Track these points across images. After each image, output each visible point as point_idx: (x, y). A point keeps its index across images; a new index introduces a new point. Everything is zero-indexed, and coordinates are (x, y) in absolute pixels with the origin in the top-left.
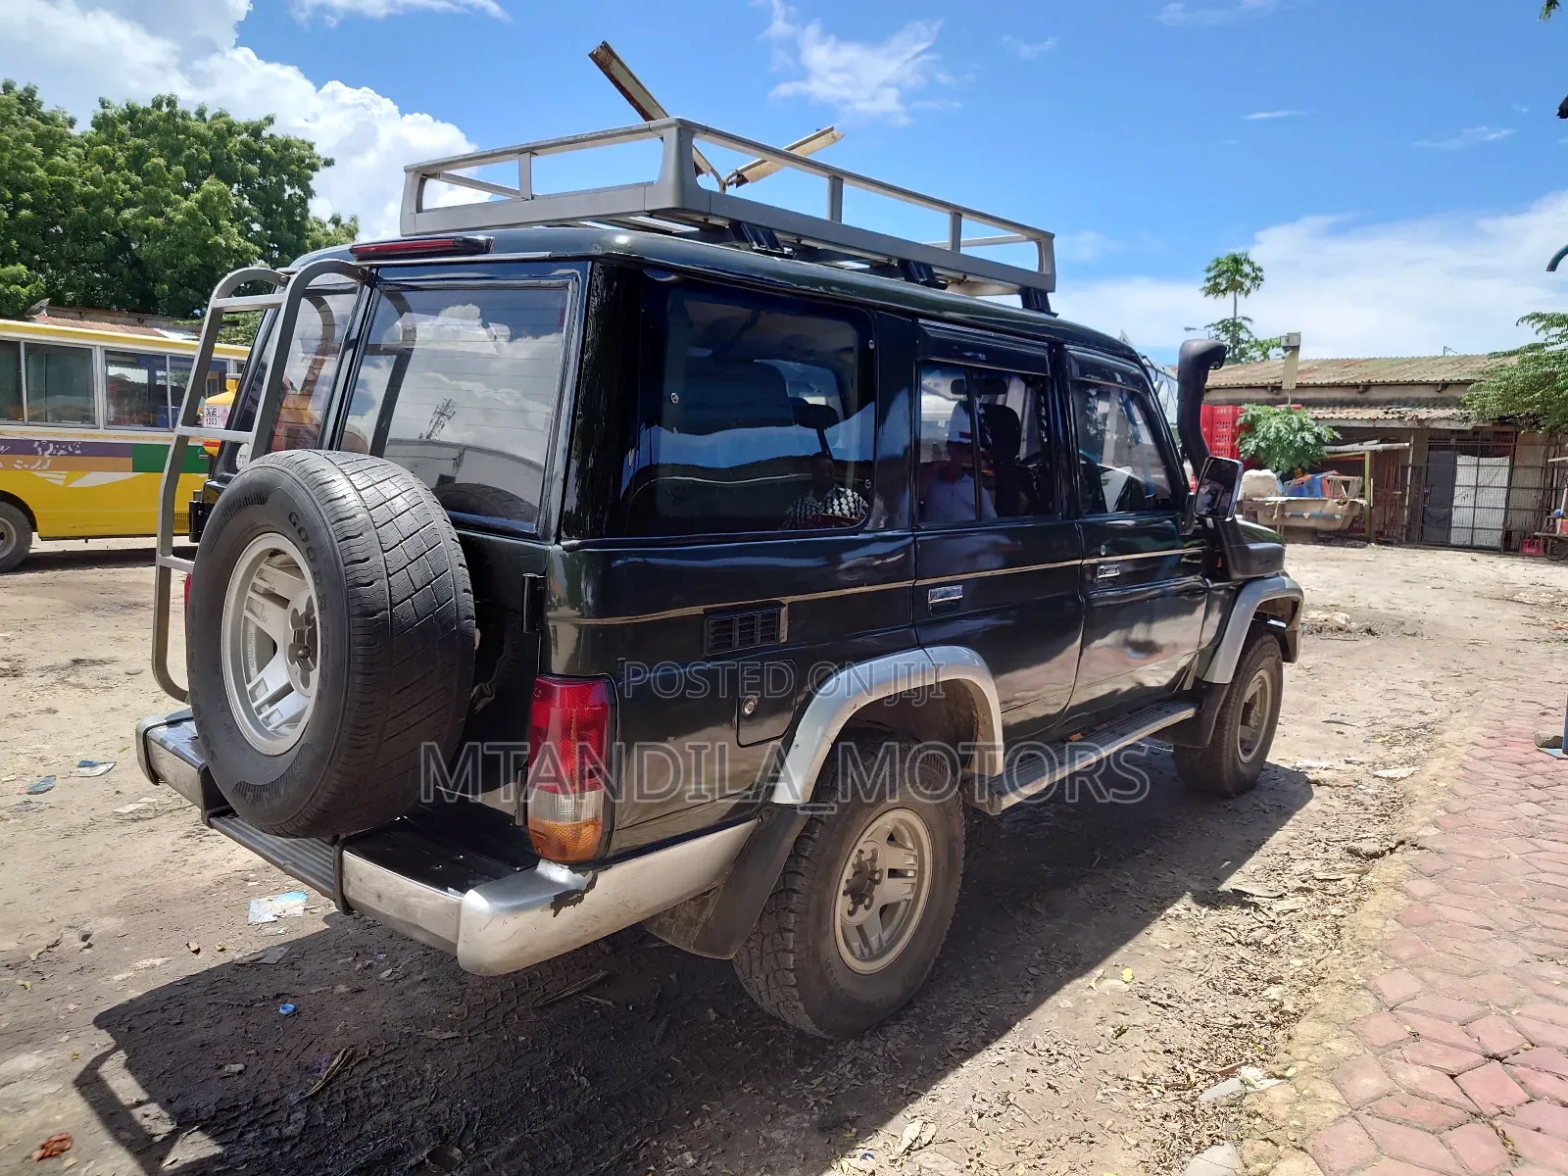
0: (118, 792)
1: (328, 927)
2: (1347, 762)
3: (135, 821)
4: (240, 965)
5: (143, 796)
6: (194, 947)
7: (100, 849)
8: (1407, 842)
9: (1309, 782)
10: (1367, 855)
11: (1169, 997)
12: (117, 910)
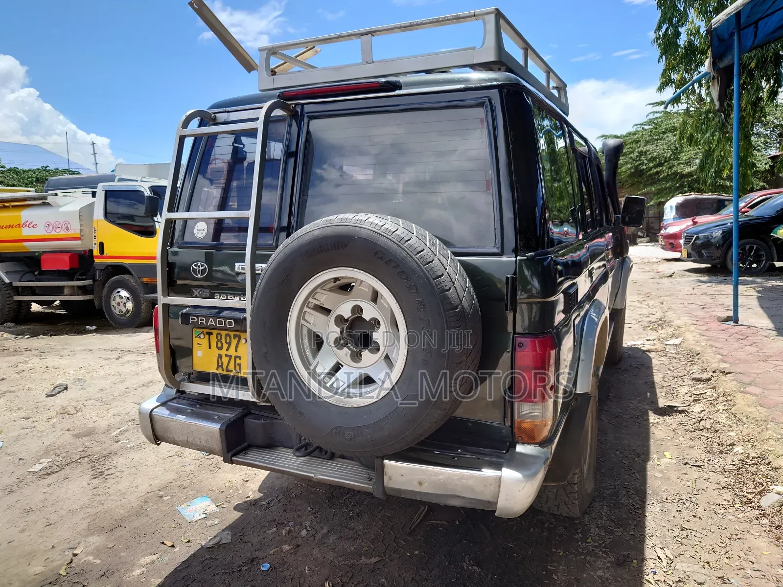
0: (20, 459)
1: (241, 514)
2: (648, 340)
3: (49, 474)
4: (209, 548)
5: (41, 459)
6: (169, 544)
7: (41, 497)
8: (717, 371)
9: (644, 351)
10: (706, 380)
11: (696, 461)
12: (91, 531)
